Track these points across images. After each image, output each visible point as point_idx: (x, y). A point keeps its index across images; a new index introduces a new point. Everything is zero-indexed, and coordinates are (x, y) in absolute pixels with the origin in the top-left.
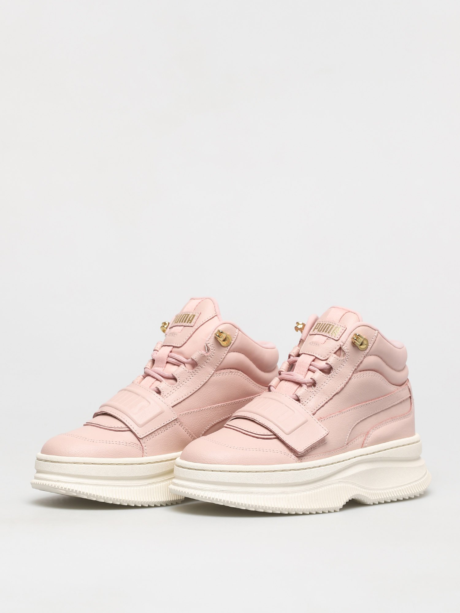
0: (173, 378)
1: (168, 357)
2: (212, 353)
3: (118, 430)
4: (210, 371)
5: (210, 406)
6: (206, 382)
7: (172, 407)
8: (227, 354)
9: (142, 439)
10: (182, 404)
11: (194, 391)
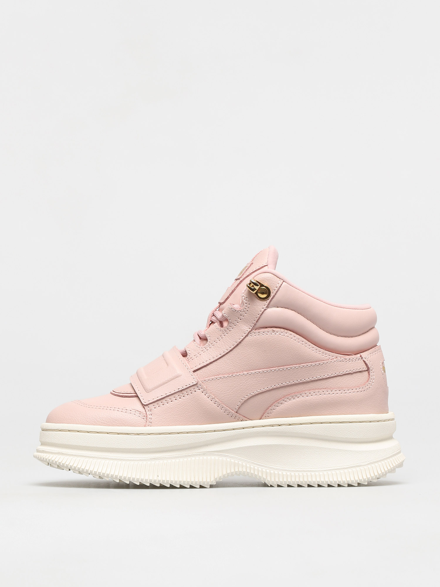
0: (204, 338)
1: (214, 315)
2: (246, 308)
3: (125, 395)
4: (244, 329)
5: (246, 371)
6: (240, 342)
7: (194, 371)
8: (265, 310)
9: (147, 406)
10: (208, 367)
11: (225, 353)
